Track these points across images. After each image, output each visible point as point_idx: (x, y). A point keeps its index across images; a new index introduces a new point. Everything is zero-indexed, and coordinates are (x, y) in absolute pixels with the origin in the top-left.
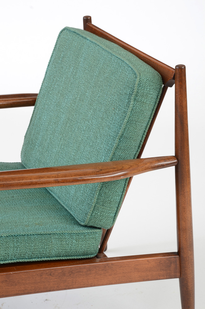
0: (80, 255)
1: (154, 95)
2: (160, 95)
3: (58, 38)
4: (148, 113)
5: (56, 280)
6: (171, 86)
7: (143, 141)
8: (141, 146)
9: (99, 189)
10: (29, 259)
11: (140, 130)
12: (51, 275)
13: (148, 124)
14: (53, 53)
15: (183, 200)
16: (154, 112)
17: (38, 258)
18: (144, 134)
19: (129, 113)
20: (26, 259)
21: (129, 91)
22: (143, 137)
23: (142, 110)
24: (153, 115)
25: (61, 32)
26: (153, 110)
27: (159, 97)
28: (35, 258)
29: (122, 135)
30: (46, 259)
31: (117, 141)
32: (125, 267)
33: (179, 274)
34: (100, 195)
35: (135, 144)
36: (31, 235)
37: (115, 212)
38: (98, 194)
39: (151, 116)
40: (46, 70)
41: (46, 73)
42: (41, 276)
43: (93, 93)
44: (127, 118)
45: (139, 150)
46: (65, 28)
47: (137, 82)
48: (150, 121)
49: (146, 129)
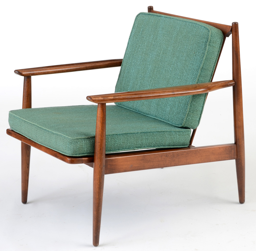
0: (181, 146)
1: (219, 41)
2: (222, 42)
3: (135, 20)
4: (216, 53)
5: (169, 160)
6: (228, 36)
7: (213, 72)
8: (213, 75)
9: (190, 102)
11: (212, 64)
12: (167, 156)
13: (216, 61)
14: (132, 30)
15: (239, 108)
16: (219, 53)
17: (158, 146)
18: (214, 67)
19: (206, 53)
20: (152, 147)
21: (204, 40)
22: (213, 69)
23: (213, 52)
24: (218, 55)
25: (137, 16)
26: (219, 51)
27: (222, 43)
28: (157, 146)
29: (203, 67)
30: (162, 147)
31: (200, 71)
32: (207, 152)
33: (236, 157)
34: (191, 106)
35: (210, 73)
36: (153, 132)
37: (199, 117)
38: (190, 105)
39: (217, 56)
40: (127, 41)
41: (128, 43)
42: (162, 157)
43: (175, 47)
44: (205, 56)
45: (212, 78)
46: (140, 13)
47: (210, 34)
48: (217, 59)
49: (215, 63)
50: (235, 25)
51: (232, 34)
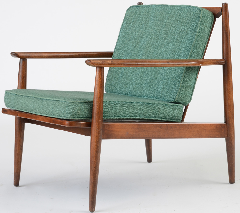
0: (174, 120)
1: (210, 21)
2: (213, 22)
3: (126, 13)
4: (207, 33)
5: (163, 131)
6: (218, 18)
7: (205, 50)
8: (204, 53)
9: (183, 78)
10: (148, 117)
11: (203, 42)
12: (161, 127)
13: (207, 40)
14: (123, 23)
15: (229, 86)
16: (210, 32)
17: (153, 118)
18: (205, 46)
19: (197, 32)
20: (147, 117)
21: (196, 20)
22: (204, 48)
23: (204, 30)
24: (209, 35)
25: (128, 9)
26: (209, 31)
27: (212, 23)
28: (151, 117)
29: (195, 45)
30: (156, 119)
31: (192, 48)
32: (199, 127)
33: (227, 135)
35: (201, 51)
36: (148, 103)
37: (191, 93)
38: (182, 81)
39: (208, 35)
40: (118, 33)
41: (119, 35)
42: (156, 127)
43: (166, 31)
44: (197, 34)
45: (203, 56)
46: (131, 7)
47: (201, 13)
48: (208, 38)
49: (206, 42)
50: (226, 6)
51: (222, 15)
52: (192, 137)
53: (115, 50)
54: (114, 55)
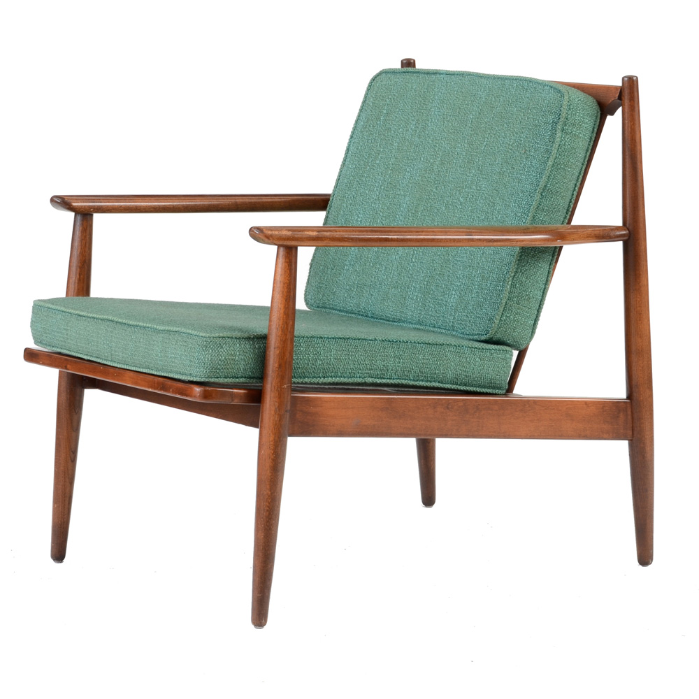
0: (484, 388)
1: (588, 124)
2: (596, 127)
3: (368, 90)
4: (581, 155)
5: (455, 418)
6: (612, 114)
7: (573, 202)
8: (571, 210)
9: (512, 275)
10: (414, 380)
11: (570, 181)
12: (448, 408)
13: (580, 173)
14: (359, 116)
16: (588, 153)
17: (427, 381)
18: (575, 190)
19: (556, 151)
20: (410, 380)
21: (551, 118)
22: (573, 195)
23: (573, 148)
24: (587, 160)
25: (374, 79)
26: (587, 150)
27: (596, 130)
28: (422, 381)
29: (545, 186)
30: (437, 385)
31: (537, 196)
32: (554, 409)
33: (631, 433)
34: (513, 285)
35: (563, 203)
36: (415, 342)
37: (535, 317)
38: (510, 283)
39: (584, 161)
40: (346, 145)
41: (348, 149)
42: (435, 408)
43: (472, 145)
44: (552, 159)
45: (568, 217)
46: (381, 71)
47: (565, 103)
48: (583, 169)
49: (577, 180)
50: (632, 84)
51: (621, 108)
52: (534, 436)
53: (334, 191)
54: (333, 204)
